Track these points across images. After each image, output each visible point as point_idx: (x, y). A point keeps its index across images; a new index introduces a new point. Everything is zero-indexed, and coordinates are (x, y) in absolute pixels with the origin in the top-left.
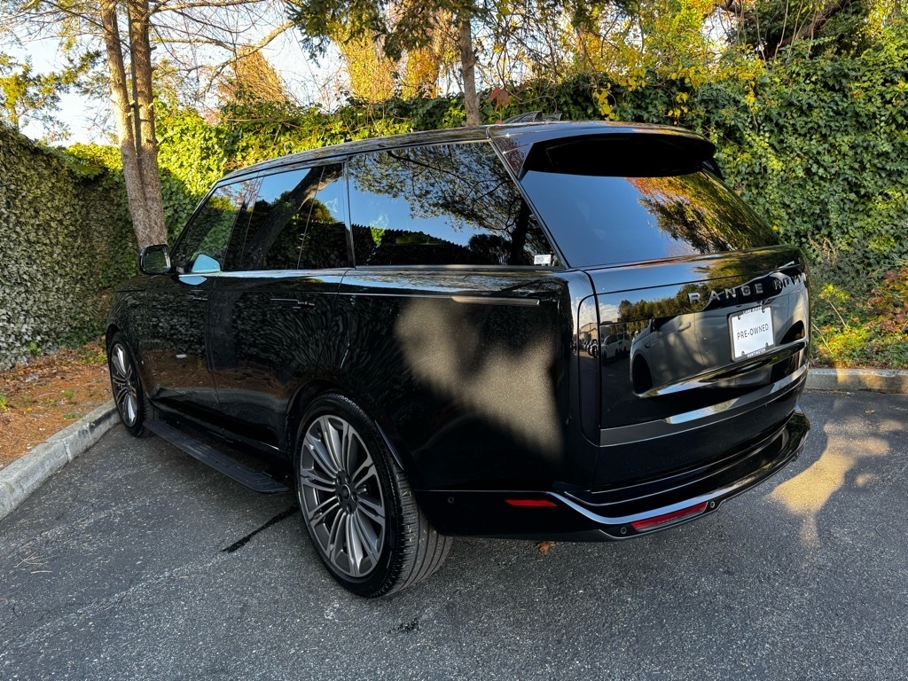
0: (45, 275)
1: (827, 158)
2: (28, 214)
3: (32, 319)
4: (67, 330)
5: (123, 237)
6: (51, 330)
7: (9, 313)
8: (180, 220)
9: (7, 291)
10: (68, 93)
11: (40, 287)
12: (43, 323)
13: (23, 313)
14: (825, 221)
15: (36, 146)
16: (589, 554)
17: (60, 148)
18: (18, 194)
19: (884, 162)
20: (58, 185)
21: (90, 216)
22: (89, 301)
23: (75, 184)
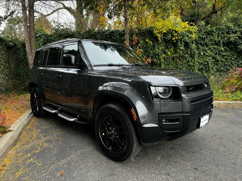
4: (4, 90)
14: (208, 66)
19: (221, 53)
21: (10, 57)
22: (9, 82)
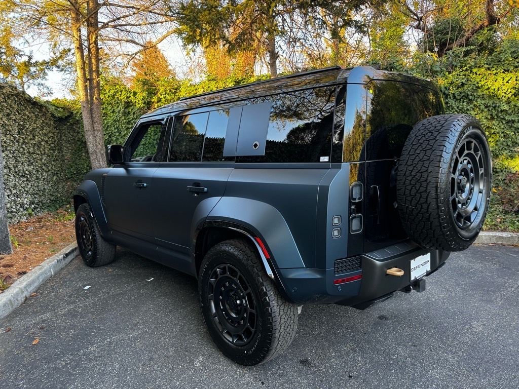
0: (38, 171)
1: (472, 112)
2: (30, 138)
3: (30, 196)
4: (48, 202)
5: (80, 150)
6: (39, 201)
7: (18, 192)
8: (112, 142)
9: (17, 180)
10: (52, 71)
11: (34, 178)
12: (35, 198)
13: (25, 192)
15: (34, 100)
16: (338, 334)
17: (48, 102)
18: (25, 127)
19: (504, 115)
20: (46, 121)
21: (62, 138)
22: (60, 186)
23: (55, 121)
